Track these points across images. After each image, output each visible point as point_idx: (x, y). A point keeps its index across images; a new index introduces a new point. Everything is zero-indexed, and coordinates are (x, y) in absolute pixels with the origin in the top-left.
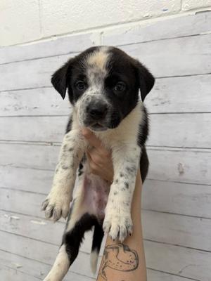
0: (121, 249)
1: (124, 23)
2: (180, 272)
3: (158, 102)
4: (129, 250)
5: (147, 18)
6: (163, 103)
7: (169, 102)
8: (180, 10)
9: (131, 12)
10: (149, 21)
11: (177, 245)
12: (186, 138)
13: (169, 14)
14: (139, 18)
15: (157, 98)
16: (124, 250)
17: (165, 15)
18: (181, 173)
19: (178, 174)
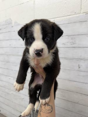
0: (46, 105)
1: (62, 17)
2: (78, 102)
3: (72, 43)
4: (49, 105)
5: (69, 15)
6: (74, 44)
7: (76, 43)
8: (80, 13)
9: (64, 13)
10: (70, 16)
11: (77, 93)
12: (81, 56)
13: (77, 14)
14: (67, 15)
15: (72, 42)
16: (47, 105)
17: (75, 14)
18: (79, 68)
19: (78, 68)
